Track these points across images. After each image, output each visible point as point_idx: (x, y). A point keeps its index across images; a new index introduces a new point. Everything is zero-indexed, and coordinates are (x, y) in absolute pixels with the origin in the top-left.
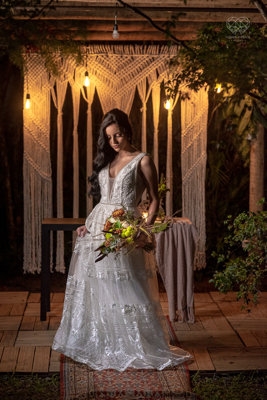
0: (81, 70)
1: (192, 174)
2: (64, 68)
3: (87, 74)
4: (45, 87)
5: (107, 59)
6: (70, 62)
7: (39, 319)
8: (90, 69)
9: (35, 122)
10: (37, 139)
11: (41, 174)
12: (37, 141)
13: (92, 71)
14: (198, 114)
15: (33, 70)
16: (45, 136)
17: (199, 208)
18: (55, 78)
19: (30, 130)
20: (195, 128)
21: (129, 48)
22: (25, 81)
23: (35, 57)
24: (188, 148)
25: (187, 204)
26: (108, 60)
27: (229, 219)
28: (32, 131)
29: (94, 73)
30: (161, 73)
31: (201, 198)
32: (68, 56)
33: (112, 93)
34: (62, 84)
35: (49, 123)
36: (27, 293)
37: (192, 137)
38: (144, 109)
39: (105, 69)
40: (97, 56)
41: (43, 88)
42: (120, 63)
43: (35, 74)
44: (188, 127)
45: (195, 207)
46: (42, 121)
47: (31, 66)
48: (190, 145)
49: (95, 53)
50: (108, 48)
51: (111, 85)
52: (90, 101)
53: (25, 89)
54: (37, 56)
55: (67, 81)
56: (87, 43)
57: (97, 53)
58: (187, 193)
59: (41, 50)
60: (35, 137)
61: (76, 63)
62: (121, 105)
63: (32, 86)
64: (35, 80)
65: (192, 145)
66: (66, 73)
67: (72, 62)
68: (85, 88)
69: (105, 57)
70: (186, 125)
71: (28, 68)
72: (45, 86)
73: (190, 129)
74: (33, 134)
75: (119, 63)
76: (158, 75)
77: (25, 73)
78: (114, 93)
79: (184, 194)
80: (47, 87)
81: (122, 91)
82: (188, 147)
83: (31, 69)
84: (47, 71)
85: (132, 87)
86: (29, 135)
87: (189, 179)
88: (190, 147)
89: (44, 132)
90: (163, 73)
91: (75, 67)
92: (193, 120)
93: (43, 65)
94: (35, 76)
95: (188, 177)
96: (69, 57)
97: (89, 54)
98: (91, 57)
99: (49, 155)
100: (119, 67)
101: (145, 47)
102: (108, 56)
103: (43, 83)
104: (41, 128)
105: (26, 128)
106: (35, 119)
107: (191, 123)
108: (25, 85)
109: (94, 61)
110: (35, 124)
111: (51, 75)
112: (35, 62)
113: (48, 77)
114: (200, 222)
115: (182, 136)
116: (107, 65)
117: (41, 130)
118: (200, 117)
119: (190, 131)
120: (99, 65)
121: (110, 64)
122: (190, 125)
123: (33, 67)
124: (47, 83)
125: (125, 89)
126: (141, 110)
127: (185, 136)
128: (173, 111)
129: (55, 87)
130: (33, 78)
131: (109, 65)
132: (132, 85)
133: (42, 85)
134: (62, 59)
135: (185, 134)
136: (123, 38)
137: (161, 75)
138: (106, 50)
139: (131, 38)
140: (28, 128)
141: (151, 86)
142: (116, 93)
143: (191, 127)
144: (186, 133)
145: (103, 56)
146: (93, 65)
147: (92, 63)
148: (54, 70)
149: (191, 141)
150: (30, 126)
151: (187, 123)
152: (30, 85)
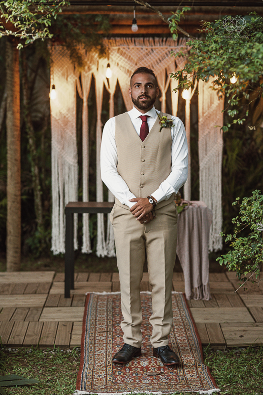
0: (103, 62)
1: (209, 160)
2: (88, 60)
3: (109, 66)
4: (70, 78)
5: (129, 50)
6: (93, 54)
7: (63, 296)
8: (112, 61)
9: (62, 111)
10: (64, 127)
11: (68, 160)
13: (114, 62)
14: (215, 102)
16: (72, 124)
17: (215, 192)
18: (80, 70)
19: (57, 118)
20: (212, 117)
21: (149, 40)
22: (51, 73)
23: (60, 49)
24: (205, 136)
25: (204, 189)
26: (129, 52)
27: (237, 201)
28: (59, 119)
29: (116, 64)
30: (179, 64)
31: (217, 183)
32: (92, 48)
34: (86, 75)
35: (75, 113)
36: (53, 273)
37: (209, 125)
38: (163, 98)
39: (126, 60)
40: (119, 49)
41: (69, 79)
42: (141, 54)
43: (61, 66)
45: (211, 191)
46: (69, 110)
47: (57, 59)
48: (206, 132)
49: (116, 46)
50: (128, 39)
52: (112, 91)
53: (52, 80)
54: (63, 48)
55: (91, 72)
56: (109, 37)
57: (119, 46)
58: (204, 178)
59: (66, 42)
60: (62, 125)
61: (99, 55)
63: (59, 77)
64: (61, 72)
65: (209, 132)
66: (90, 65)
67: (95, 55)
68: (108, 79)
69: (126, 49)
70: (203, 113)
71: (54, 60)
72: (70, 76)
73: (207, 117)
74: (60, 123)
75: (139, 54)
76: (176, 66)
77: (51, 65)
79: (202, 179)
80: (72, 78)
82: (205, 134)
83: (57, 60)
84: (72, 63)
86: (56, 123)
87: (206, 164)
88: (207, 134)
89: (71, 120)
90: (182, 64)
91: (98, 59)
92: (210, 109)
93: (68, 56)
94: (61, 68)
95: (205, 163)
96: (93, 50)
97: (111, 46)
98: (113, 49)
99: (75, 142)
100: (139, 58)
101: (165, 39)
102: (129, 48)
103: (69, 73)
104: (67, 116)
105: (53, 117)
106: (62, 109)
107: (208, 111)
108: (52, 76)
109: (116, 53)
110: (61, 113)
111: (76, 66)
112: (61, 55)
113: (73, 68)
114: (217, 206)
116: (128, 57)
117: (67, 118)
118: (217, 106)
119: (207, 119)
120: (121, 57)
121: (132, 56)
122: (207, 113)
123: (59, 59)
124: (72, 74)
126: (161, 99)
127: (202, 124)
128: (191, 100)
129: (80, 78)
130: (60, 70)
131: (130, 57)
133: (68, 76)
134: (86, 52)
135: (202, 123)
136: (143, 31)
137: (179, 66)
138: (127, 43)
139: (151, 31)
141: (170, 77)
143: (209, 115)
144: (204, 121)
145: (124, 48)
146: (115, 57)
147: (114, 55)
148: (78, 62)
149: (208, 128)
150: (56, 115)
151: (205, 111)
152: (57, 76)
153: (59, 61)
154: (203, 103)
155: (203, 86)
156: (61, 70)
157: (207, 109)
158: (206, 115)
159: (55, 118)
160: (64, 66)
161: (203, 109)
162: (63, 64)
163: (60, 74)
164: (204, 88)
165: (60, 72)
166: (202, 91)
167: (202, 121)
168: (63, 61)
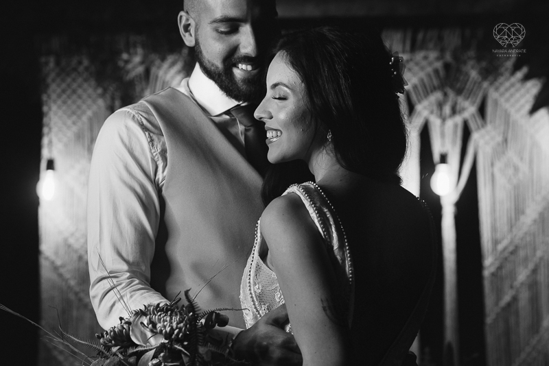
9: (72, 241)
10: (77, 289)
12: (76, 294)
14: (527, 211)
15: (69, 102)
19: (59, 263)
20: (521, 253)
22: (45, 130)
24: (503, 309)
28: (63, 266)
30: (419, 102)
37: (513, 275)
43: (74, 113)
44: (500, 247)
48: (507, 298)
60: (72, 283)
63: (66, 145)
64: (75, 129)
65: (515, 299)
70: (496, 242)
73: (506, 254)
74: (68, 276)
76: (411, 108)
82: (502, 303)
86: (54, 276)
88: (509, 305)
90: (425, 103)
92: (514, 229)
94: (74, 118)
105: (47, 258)
106: (72, 235)
107: (509, 237)
108: (45, 141)
110: (69, 246)
115: (486, 273)
119: (506, 259)
122: (505, 242)
127: (493, 274)
128: (457, 205)
130: (69, 122)
134: (147, 70)
135: (492, 269)
137: (419, 107)
140: (53, 257)
143: (511, 248)
144: (497, 264)
149: (512, 287)
150: (56, 253)
151: (499, 236)
152: (60, 140)
153: (69, 97)
154: (493, 211)
155: (492, 165)
156: (74, 123)
157: (506, 228)
158: (505, 249)
159: (53, 263)
160: (84, 112)
161: (494, 229)
162: (79, 107)
163: (70, 134)
164: (496, 170)
165: (69, 128)
166: (488, 176)
167: (492, 264)
168: (80, 97)
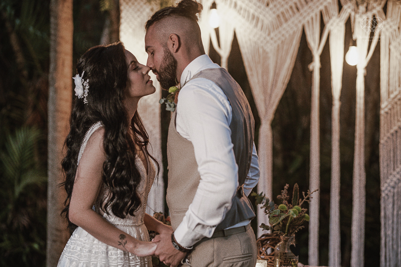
3: (214, 6)
16: (153, 110)
24: (392, 134)
33: (262, 39)
37: (399, 114)
38: (316, 65)
44: (392, 96)
48: (395, 128)
51: (260, 25)
52: (224, 52)
62: (277, 59)
64: (139, 20)
73: (396, 100)
76: (340, 7)
78: (265, 38)
81: (279, 36)
82: (392, 131)
85: (295, 29)
89: (152, 103)
90: (349, 4)
107: (398, 90)
115: (382, 112)
122: (395, 93)
125: (284, 32)
126: (311, 67)
127: (386, 113)
128: (367, 68)
130: (136, 16)
132: (296, 25)
135: (386, 110)
137: (345, 7)
141: (328, 27)
142: (268, 38)
143: (399, 96)
144: (389, 107)
151: (391, 90)
154: (389, 73)
155: (390, 44)
156: (139, 17)
157: (396, 84)
161: (388, 84)
163: (136, 23)
164: (392, 47)
165: (136, 19)
167: (386, 107)
